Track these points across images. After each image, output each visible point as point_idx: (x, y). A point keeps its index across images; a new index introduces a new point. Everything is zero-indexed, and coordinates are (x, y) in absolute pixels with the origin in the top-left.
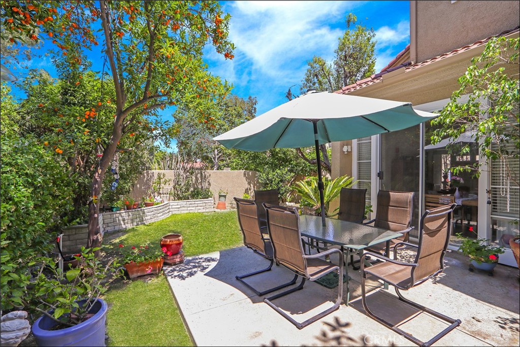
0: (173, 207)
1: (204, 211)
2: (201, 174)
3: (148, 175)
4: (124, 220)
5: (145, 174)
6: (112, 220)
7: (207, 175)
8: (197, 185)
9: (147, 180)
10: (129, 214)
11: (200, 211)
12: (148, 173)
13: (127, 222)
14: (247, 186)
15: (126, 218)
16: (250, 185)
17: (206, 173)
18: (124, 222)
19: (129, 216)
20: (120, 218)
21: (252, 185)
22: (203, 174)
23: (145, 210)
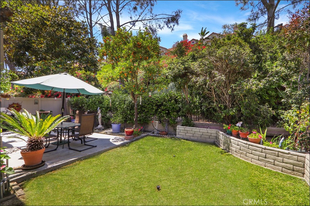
23: (231, 140)
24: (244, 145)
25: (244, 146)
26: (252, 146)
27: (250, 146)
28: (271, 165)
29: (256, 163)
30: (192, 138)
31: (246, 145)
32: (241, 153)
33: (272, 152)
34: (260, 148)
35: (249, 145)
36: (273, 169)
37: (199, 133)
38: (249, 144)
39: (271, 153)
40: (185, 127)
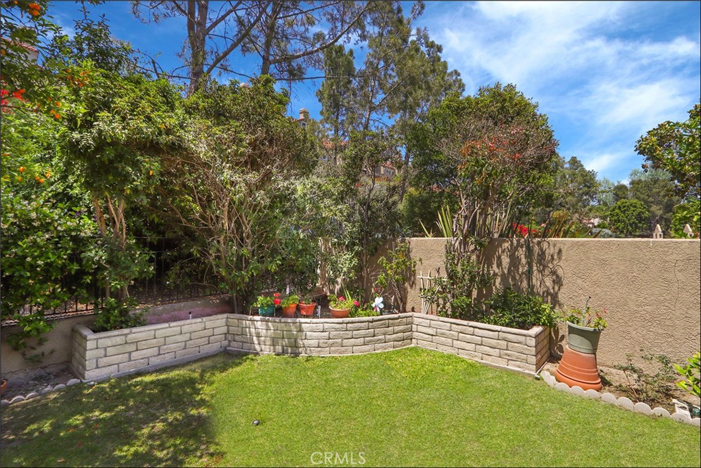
1: (503, 364)
2: (530, 251)
4: (258, 336)
6: (240, 329)
7: (550, 251)
8: (514, 278)
10: (267, 325)
11: (489, 361)
13: (264, 342)
15: (263, 332)
18: (258, 340)
19: (268, 329)
20: (253, 330)
22: (536, 248)
23: (303, 325)
24: (337, 326)
25: (336, 330)
26: (352, 323)
27: (349, 325)
28: (381, 344)
29: (362, 352)
30: (156, 361)
31: (341, 326)
32: (332, 345)
33: (382, 322)
34: (366, 322)
35: (347, 323)
36: (385, 349)
37: (180, 338)
38: (347, 321)
39: (381, 325)
40: (126, 331)
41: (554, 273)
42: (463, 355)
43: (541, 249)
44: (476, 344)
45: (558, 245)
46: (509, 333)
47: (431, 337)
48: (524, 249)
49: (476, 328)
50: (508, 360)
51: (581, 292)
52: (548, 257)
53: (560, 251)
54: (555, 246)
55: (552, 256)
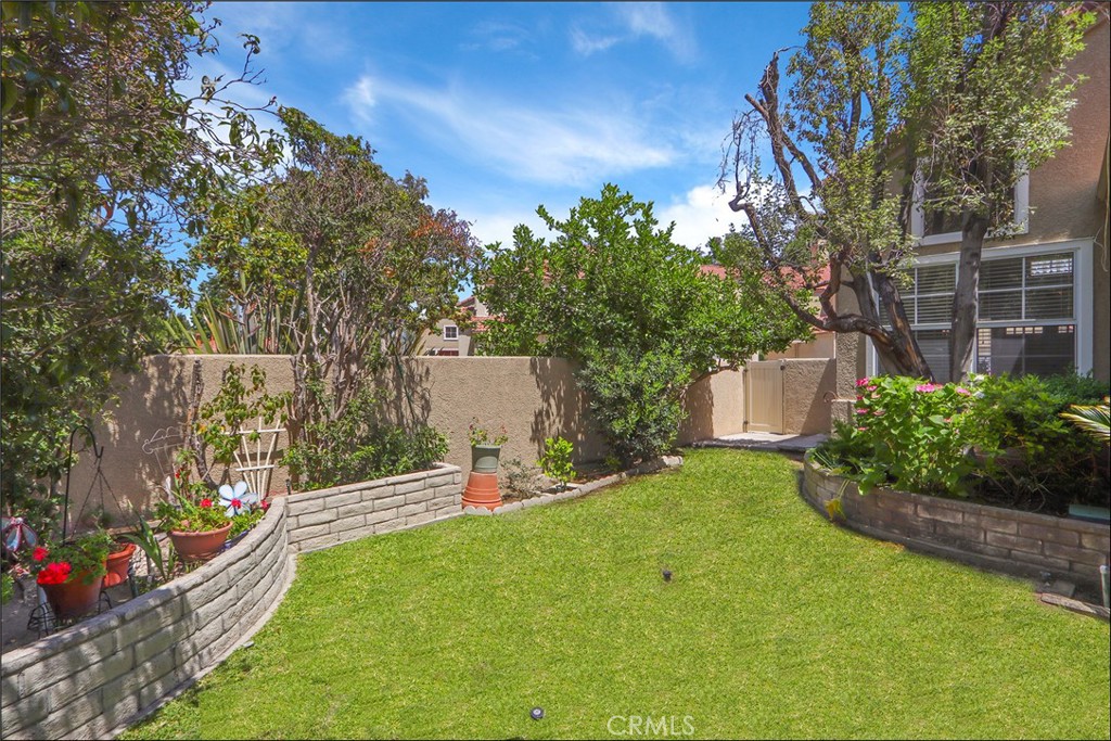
0: (304, 520)
1: (429, 518)
2: (398, 367)
3: (164, 373)
5: (152, 371)
7: (418, 371)
9: (162, 395)
11: (414, 523)
12: (165, 367)
14: (540, 404)
16: (547, 401)
17: (414, 364)
21: (552, 401)
22: (405, 368)
41: (423, 397)
42: (382, 531)
43: (410, 369)
44: (398, 507)
45: (426, 364)
46: (437, 476)
47: (327, 525)
48: (392, 370)
49: (397, 483)
50: (436, 510)
51: (445, 416)
52: (417, 378)
53: (428, 370)
54: (423, 364)
55: (421, 377)
